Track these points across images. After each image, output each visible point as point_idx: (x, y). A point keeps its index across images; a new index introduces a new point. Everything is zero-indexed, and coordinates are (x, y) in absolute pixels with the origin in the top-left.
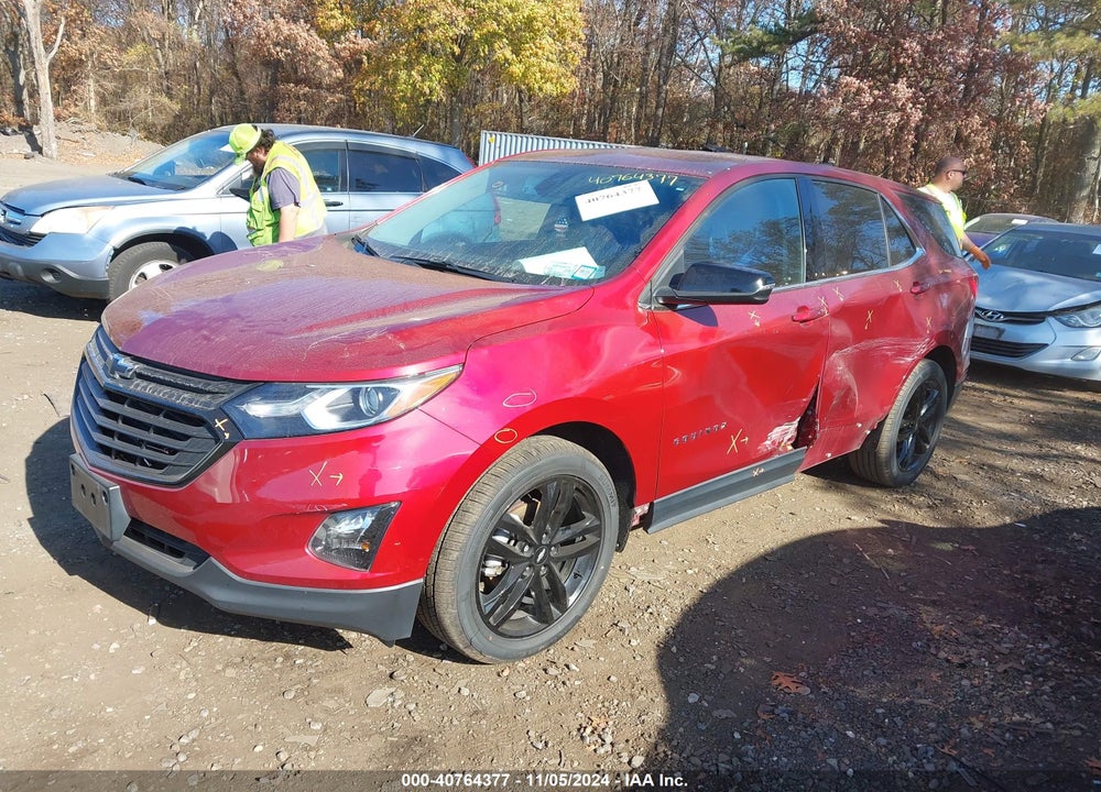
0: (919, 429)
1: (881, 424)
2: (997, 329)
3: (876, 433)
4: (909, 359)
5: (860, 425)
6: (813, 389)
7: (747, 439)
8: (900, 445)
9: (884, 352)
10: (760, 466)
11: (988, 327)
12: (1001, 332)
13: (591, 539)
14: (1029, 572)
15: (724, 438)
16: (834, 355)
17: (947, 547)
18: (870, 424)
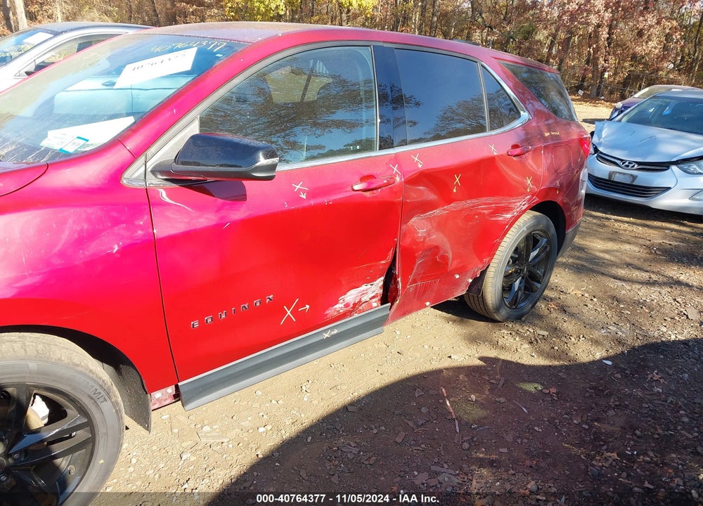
0: (529, 271)
1: (483, 273)
2: (631, 175)
3: (479, 281)
4: (509, 216)
5: (457, 276)
6: (391, 253)
7: (308, 307)
8: (507, 288)
9: (481, 211)
10: (332, 329)
11: (624, 174)
12: (634, 177)
13: (80, 435)
14: (598, 420)
15: (275, 310)
16: (413, 220)
17: (531, 387)
18: (470, 273)
